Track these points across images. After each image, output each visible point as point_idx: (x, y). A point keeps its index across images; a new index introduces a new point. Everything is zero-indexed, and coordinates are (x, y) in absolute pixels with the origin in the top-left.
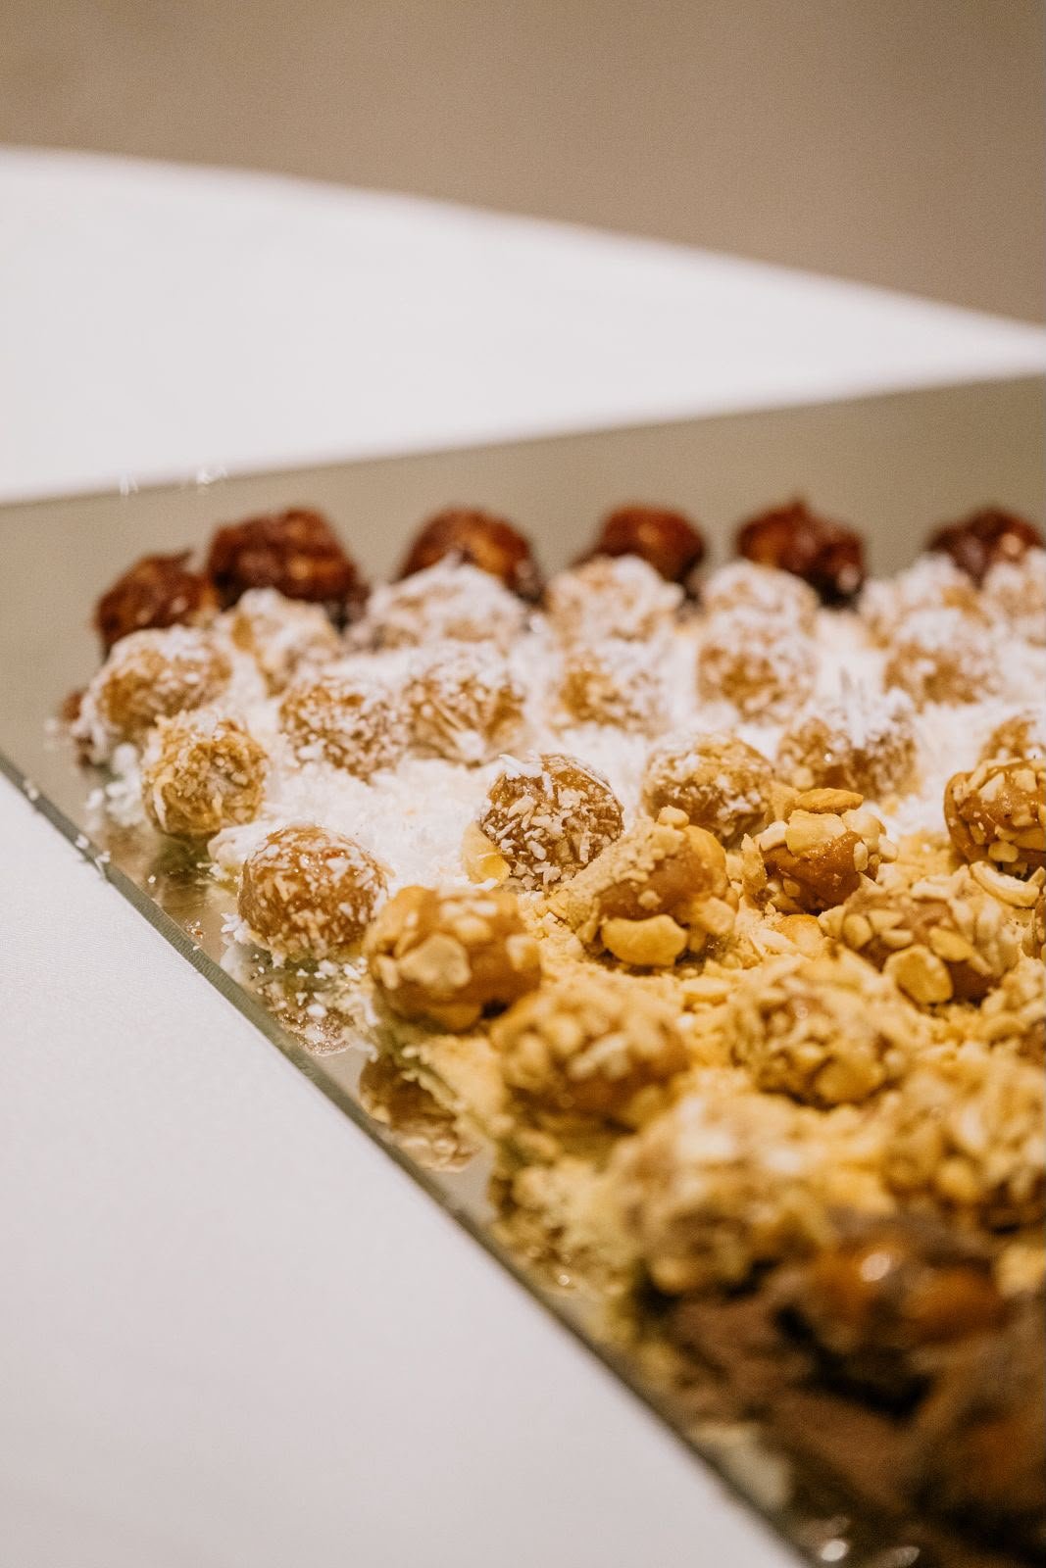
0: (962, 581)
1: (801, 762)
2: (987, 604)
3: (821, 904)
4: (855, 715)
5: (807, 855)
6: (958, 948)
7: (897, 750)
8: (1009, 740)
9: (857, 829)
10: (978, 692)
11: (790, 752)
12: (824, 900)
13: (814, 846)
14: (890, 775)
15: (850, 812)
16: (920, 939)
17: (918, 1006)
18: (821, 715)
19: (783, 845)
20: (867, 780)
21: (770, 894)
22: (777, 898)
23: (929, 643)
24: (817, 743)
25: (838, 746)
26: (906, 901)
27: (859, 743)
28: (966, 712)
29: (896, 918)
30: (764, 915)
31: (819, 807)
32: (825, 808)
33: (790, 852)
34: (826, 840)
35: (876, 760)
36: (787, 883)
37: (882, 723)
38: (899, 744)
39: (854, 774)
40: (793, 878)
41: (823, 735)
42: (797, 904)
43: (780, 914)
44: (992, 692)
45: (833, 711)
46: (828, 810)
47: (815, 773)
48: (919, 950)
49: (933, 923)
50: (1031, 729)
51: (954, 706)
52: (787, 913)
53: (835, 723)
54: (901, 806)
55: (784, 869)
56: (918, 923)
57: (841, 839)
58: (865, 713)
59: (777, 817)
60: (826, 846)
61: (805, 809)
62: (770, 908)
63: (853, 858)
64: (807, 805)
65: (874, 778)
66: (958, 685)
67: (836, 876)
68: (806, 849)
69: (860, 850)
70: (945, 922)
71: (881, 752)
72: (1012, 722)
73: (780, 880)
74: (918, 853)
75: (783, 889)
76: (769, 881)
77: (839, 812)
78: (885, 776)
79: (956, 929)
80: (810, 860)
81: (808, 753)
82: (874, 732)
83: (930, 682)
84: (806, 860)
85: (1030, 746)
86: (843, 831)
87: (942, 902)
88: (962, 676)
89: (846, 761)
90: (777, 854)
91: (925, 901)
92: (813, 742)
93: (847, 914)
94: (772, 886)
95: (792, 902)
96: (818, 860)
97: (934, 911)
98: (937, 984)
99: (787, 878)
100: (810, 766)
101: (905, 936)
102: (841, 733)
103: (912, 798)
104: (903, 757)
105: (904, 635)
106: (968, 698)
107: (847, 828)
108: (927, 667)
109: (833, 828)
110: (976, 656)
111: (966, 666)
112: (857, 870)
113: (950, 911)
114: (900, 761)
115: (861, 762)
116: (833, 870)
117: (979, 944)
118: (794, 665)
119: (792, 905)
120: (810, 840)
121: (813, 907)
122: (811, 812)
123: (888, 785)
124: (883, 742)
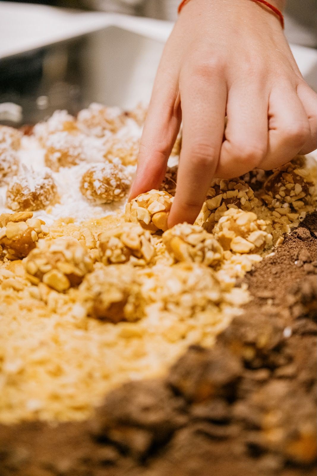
0: (70, 118)
1: (14, 200)
2: (80, 125)
3: (23, 255)
4: (30, 179)
5: (14, 239)
6: (69, 268)
7: (48, 189)
8: (88, 179)
9: (32, 226)
10: (77, 161)
11: (10, 197)
12: (24, 254)
13: (16, 235)
14: (47, 199)
15: (29, 220)
16: (55, 268)
17: (58, 291)
18: (18, 182)
19: (5, 237)
20: (39, 202)
21: (5, 255)
22: (7, 256)
23: (57, 146)
24: (18, 192)
25: (26, 192)
26: (48, 254)
27: (33, 190)
28: (74, 169)
29: (44, 261)
30: (4, 262)
31: (17, 220)
32: (19, 220)
33: (8, 239)
34: (21, 232)
35: (41, 195)
36: (9, 250)
37: (40, 181)
38: (49, 187)
39: (33, 201)
40: (11, 248)
41: (20, 188)
42: (15, 256)
43: (9, 261)
44: (82, 160)
45: (23, 179)
46: (21, 220)
47: (19, 203)
48: (55, 272)
49: (58, 261)
50: (94, 174)
51: (70, 168)
52: (12, 260)
53: (24, 184)
54: (53, 209)
55: (7, 245)
56: (53, 262)
57: (26, 231)
58: (34, 178)
59: (3, 226)
60: (21, 234)
61: (13, 221)
62: (5, 260)
63: (31, 237)
64: (13, 220)
65: (41, 201)
66: (70, 159)
67: (26, 245)
68: (14, 237)
69: (33, 233)
70: (63, 259)
71: (42, 191)
72: (87, 172)
73: (7, 249)
74: (61, 226)
75: (9, 253)
76: (3, 250)
77: (25, 220)
78: (45, 200)
79: (67, 261)
80: (16, 241)
81: (16, 196)
82: (38, 185)
83: (60, 160)
84: (14, 241)
85: (94, 181)
86: (26, 227)
87: (61, 253)
88: (70, 156)
89: (29, 197)
90: (4, 240)
91: (55, 253)
92: (17, 192)
93: (29, 261)
94: (5, 252)
95: (13, 256)
96: (19, 240)
97: (59, 256)
98: (64, 283)
99: (9, 248)
100: (17, 201)
101: (48, 267)
102: (26, 187)
103: (57, 205)
104: (51, 192)
105: (49, 144)
106: (75, 164)
107: (28, 226)
108: (58, 155)
109: (23, 227)
110: (75, 148)
111: (71, 152)
112: (34, 241)
113: (63, 255)
114: (50, 194)
115: (35, 197)
116: (24, 243)
117: (76, 265)
118: (9, 162)
119: (13, 257)
120: (15, 233)
121: (21, 257)
122: (14, 222)
123: (48, 203)
124: (42, 187)
